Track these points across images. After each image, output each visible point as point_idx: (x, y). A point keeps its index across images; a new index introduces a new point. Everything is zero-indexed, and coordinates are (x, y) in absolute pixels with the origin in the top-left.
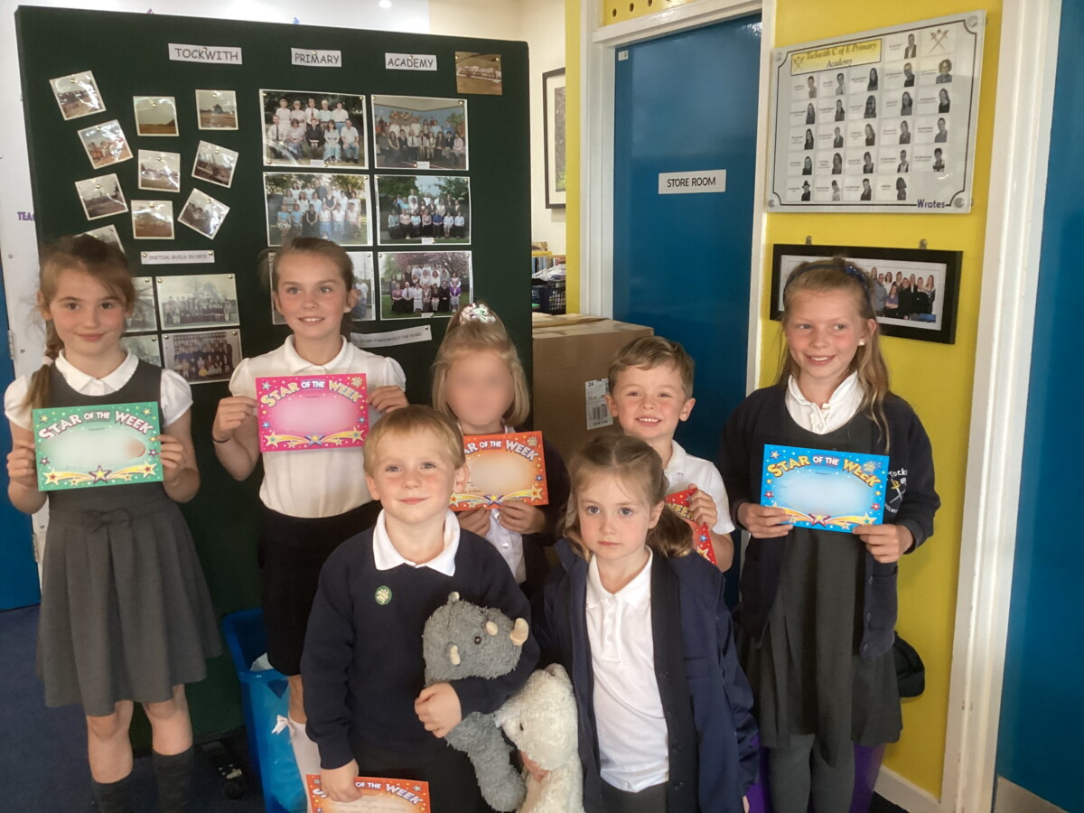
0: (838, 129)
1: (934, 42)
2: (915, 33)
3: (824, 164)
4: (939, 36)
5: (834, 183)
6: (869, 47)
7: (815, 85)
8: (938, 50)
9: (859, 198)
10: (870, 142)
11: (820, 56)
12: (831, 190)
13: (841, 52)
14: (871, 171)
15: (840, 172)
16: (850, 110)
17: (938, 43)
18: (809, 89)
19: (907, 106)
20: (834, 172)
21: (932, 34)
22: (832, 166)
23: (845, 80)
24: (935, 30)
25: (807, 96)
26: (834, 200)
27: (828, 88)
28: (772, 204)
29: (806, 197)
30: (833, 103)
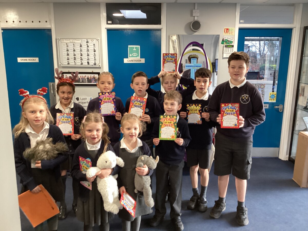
0: (74, 53)
1: (91, 41)
2: (88, 39)
3: (72, 58)
4: (92, 40)
5: (75, 62)
6: (79, 40)
7: (68, 45)
8: (92, 42)
9: (80, 64)
10: (81, 55)
11: (68, 40)
12: (74, 63)
13: (73, 40)
14: (82, 60)
15: (75, 60)
16: (76, 50)
17: (92, 41)
18: (66, 46)
19: (88, 50)
20: (74, 60)
21: (91, 40)
22: (74, 59)
23: (75, 45)
24: (91, 39)
25: (66, 47)
26: (75, 64)
27: (71, 46)
28: (60, 65)
29: (69, 64)
30: (72, 48)
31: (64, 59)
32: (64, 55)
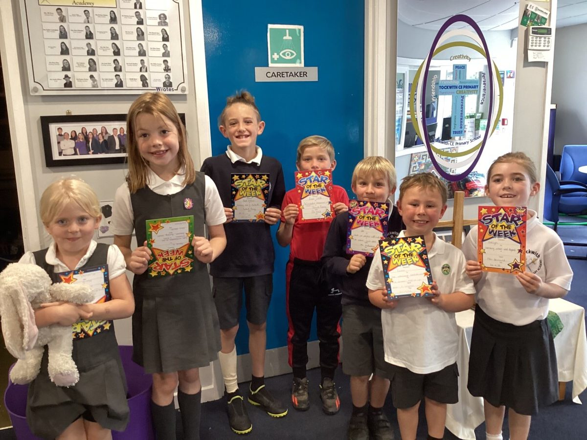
0: (88, 45)
3: (81, 65)
5: (92, 77)
9: (114, 86)
10: (117, 53)
12: (90, 82)
14: (120, 70)
15: (95, 70)
18: (59, 16)
19: (141, 35)
20: (90, 70)
22: (89, 66)
23: (91, 14)
25: (58, 20)
26: (94, 86)
27: (76, 17)
28: (36, 90)
29: (68, 85)
30: (82, 27)
31: (50, 68)
32: (48, 51)
